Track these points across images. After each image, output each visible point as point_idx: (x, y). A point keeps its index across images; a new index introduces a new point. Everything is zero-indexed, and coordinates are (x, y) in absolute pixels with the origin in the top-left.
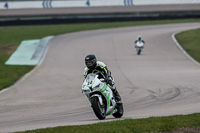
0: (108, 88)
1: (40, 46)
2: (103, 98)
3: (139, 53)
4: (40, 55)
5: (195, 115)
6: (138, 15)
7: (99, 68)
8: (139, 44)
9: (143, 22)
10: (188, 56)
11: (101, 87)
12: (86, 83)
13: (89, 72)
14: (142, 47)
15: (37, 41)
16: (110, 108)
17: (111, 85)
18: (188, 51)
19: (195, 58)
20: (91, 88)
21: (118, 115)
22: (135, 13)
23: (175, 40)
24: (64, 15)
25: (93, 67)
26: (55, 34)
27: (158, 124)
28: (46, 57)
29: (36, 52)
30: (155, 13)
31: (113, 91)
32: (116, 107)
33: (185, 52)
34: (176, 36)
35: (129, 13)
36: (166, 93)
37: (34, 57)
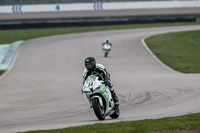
0: (108, 90)
1: (10, 50)
2: (103, 99)
3: (106, 55)
4: (10, 60)
5: (165, 119)
6: (108, 20)
7: (98, 70)
8: (107, 47)
9: (113, 27)
10: (158, 60)
11: (101, 89)
12: (86, 84)
13: (88, 74)
14: (109, 50)
15: (7, 46)
16: (109, 109)
17: (110, 87)
18: (157, 55)
19: (165, 63)
20: (92, 90)
21: (115, 116)
22: (104, 18)
23: (145, 45)
24: (34, 20)
25: (92, 69)
26: (25, 38)
27: (129, 128)
28: (17, 61)
29: (6, 57)
30: (125, 17)
31: (112, 92)
32: (114, 109)
33: (154, 56)
34: (145, 41)
35: (99, 18)
36: (136, 98)
37: (4, 62)
